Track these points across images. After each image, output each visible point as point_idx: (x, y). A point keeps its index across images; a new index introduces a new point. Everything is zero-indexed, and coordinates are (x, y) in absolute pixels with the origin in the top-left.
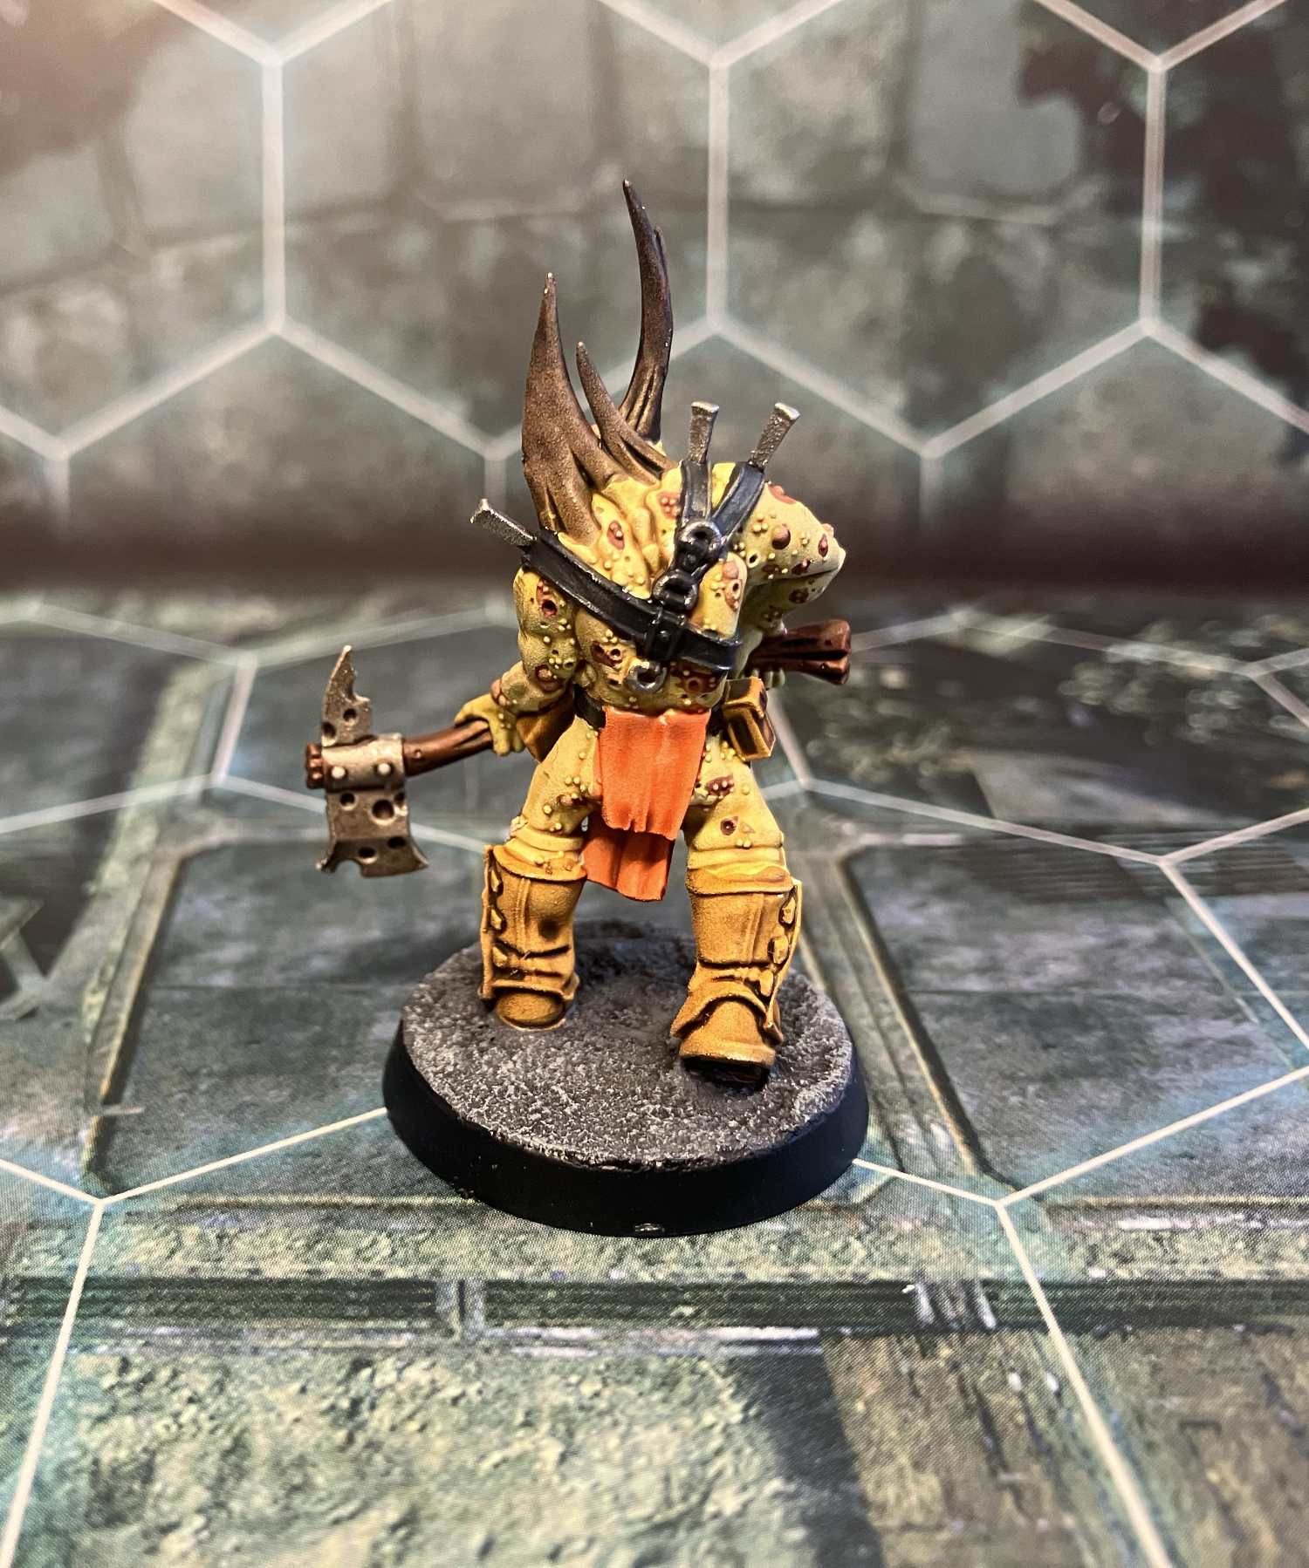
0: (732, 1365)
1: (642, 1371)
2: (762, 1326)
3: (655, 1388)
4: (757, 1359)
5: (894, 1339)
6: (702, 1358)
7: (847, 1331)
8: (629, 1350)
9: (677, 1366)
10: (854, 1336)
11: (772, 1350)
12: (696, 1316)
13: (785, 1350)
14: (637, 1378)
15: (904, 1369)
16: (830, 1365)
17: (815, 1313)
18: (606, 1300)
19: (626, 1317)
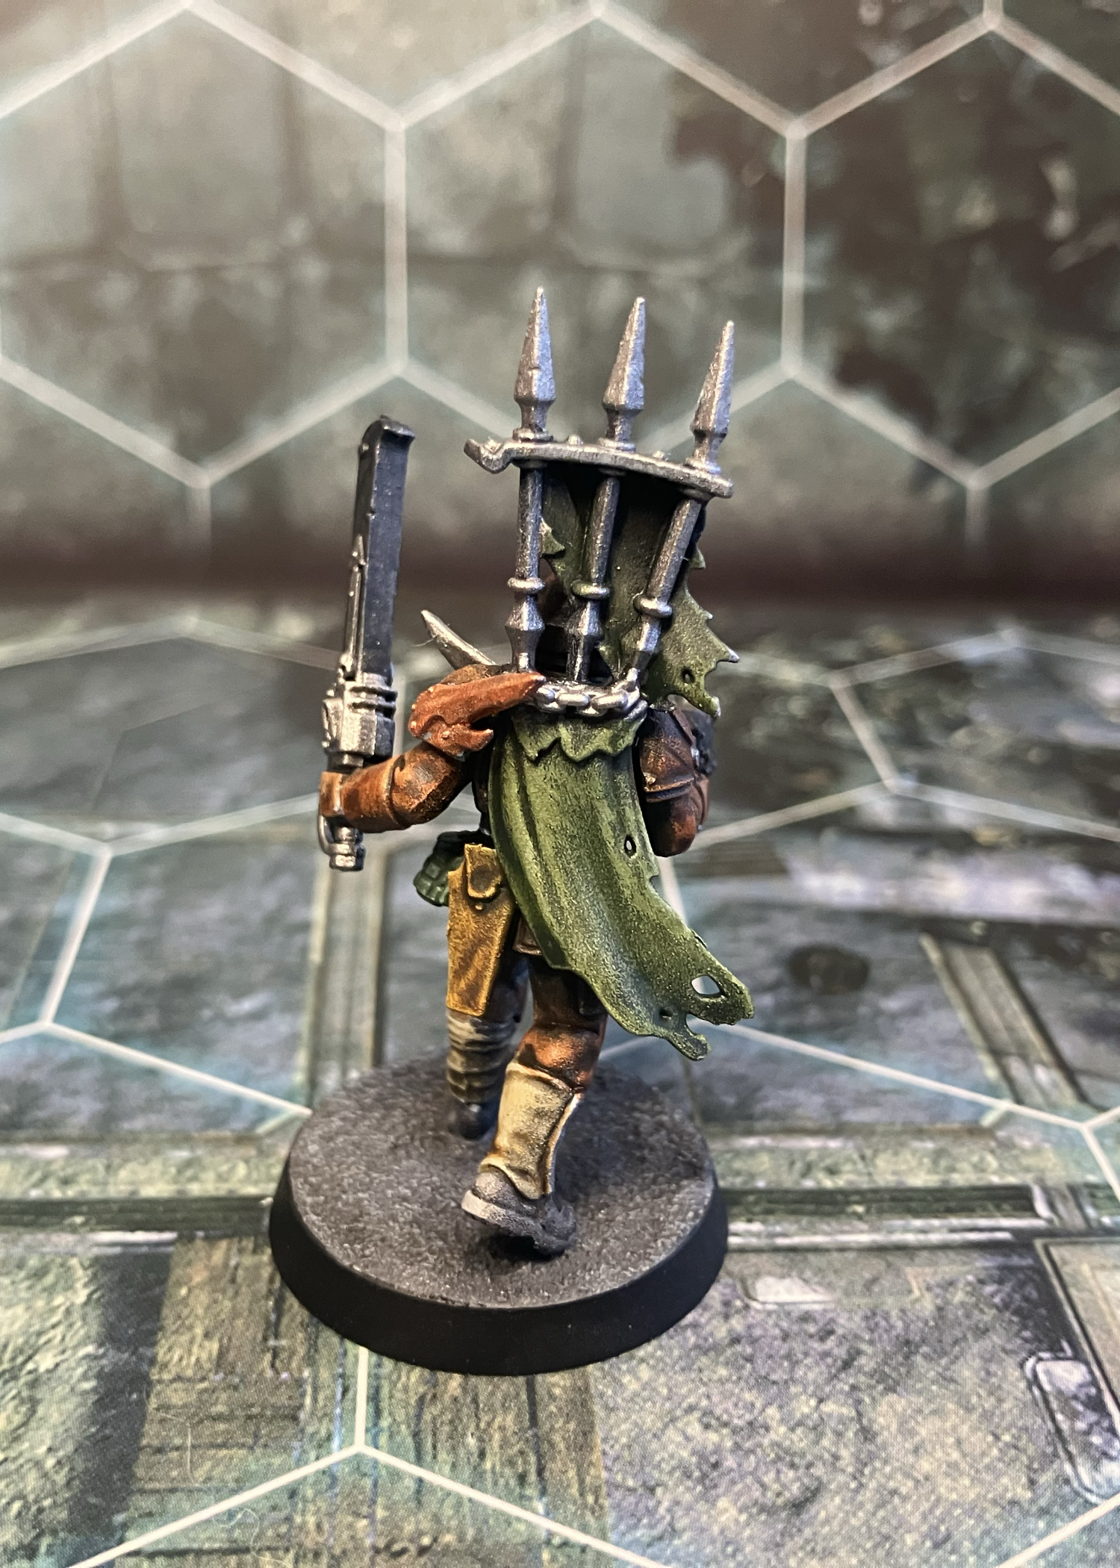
0: (96, 1261)
1: (20, 1266)
2: (132, 1230)
3: (28, 1278)
4: (116, 1257)
5: (236, 1240)
6: (74, 1255)
7: (200, 1234)
8: (18, 1251)
9: (53, 1261)
10: (206, 1238)
11: (133, 1250)
12: (84, 1224)
13: (144, 1249)
14: (16, 1271)
15: (233, 1262)
16: (176, 1258)
17: (184, 1220)
18: (17, 1213)
19: (26, 1225)
